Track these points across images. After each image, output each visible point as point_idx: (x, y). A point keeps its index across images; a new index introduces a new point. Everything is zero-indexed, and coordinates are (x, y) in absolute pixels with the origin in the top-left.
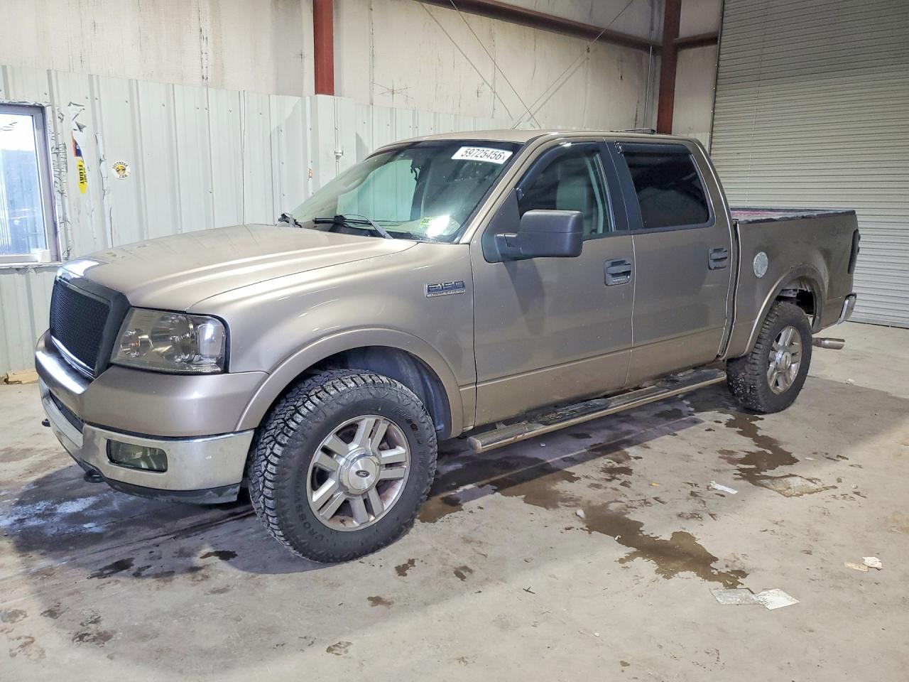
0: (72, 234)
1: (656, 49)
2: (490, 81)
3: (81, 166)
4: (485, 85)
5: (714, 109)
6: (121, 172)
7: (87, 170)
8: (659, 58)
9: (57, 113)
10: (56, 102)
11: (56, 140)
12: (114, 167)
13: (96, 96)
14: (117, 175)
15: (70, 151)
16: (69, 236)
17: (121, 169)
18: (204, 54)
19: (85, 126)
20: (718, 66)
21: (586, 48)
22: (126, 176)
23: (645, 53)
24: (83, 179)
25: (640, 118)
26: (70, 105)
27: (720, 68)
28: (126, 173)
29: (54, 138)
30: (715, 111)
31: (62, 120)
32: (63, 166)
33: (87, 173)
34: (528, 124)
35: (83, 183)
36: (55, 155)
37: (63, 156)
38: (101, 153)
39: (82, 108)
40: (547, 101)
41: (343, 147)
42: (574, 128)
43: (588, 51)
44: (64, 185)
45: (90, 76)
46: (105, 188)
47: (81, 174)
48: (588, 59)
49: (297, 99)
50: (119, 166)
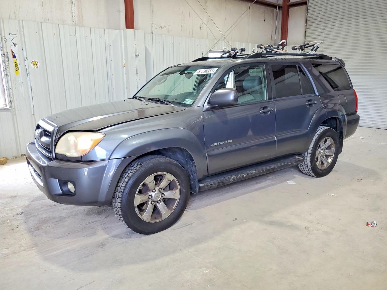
0: (13, 94)
1: (280, 7)
2: (206, 23)
3: (16, 63)
4: (204, 24)
5: (305, 34)
7: (18, 65)
8: (281, 11)
9: (3, 38)
10: (3, 33)
11: (3, 51)
12: (32, 63)
13: (22, 30)
14: (33, 67)
15: (10, 56)
16: (11, 95)
17: (35, 64)
18: (73, 11)
19: (17, 44)
21: (249, 7)
22: (38, 67)
23: (275, 10)
24: (17, 68)
25: (273, 38)
26: (9, 34)
27: (308, 16)
28: (38, 65)
29: (2, 50)
30: (306, 35)
31: (6, 41)
32: (7, 63)
33: (19, 66)
34: (223, 41)
35: (17, 70)
36: (3, 58)
37: (7, 58)
38: (25, 56)
39: (15, 35)
40: (231, 31)
41: (139, 53)
42: (244, 43)
43: (250, 9)
44: (8, 72)
45: (19, 20)
46: (28, 73)
47: (16, 66)
48: (250, 12)
49: (117, 31)
50: (34, 62)
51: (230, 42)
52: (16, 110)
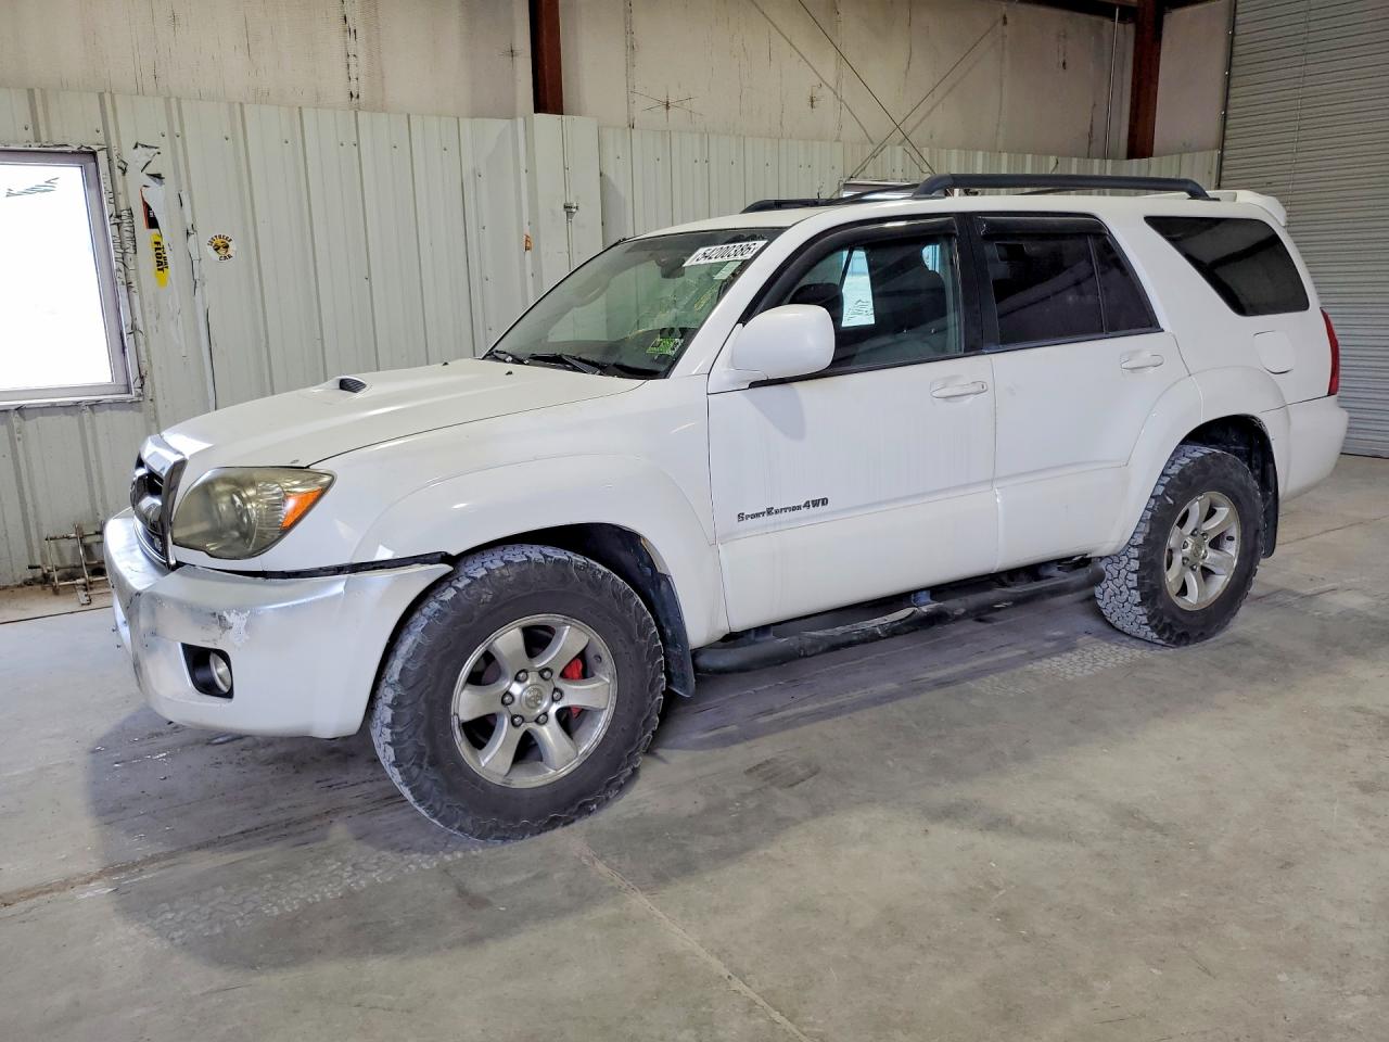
0: (147, 351)
1: (1126, 13)
2: (832, 83)
3: (158, 243)
4: (824, 86)
5: (1226, 107)
6: (222, 251)
7: (167, 249)
8: (1131, 28)
9: (115, 160)
10: (114, 143)
11: (116, 204)
12: (210, 243)
13: (177, 131)
14: (215, 256)
15: (140, 220)
16: (143, 355)
17: (221, 246)
18: (352, 58)
20: (1234, 34)
21: (1000, 17)
22: (230, 257)
23: (1107, 22)
24: (161, 264)
25: (1099, 130)
26: (136, 147)
27: (1236, 38)
28: (230, 252)
29: (112, 201)
30: (1229, 112)
31: (125, 171)
32: (128, 244)
33: (168, 254)
34: (899, 149)
35: (162, 269)
36: (116, 226)
37: (128, 229)
38: (189, 221)
39: (157, 150)
40: (932, 110)
41: (577, 197)
42: (980, 153)
43: (1005, 23)
44: (132, 274)
45: (167, 100)
46: (196, 277)
47: (158, 256)
48: (1004, 36)
49: (504, 123)
50: (219, 242)
51: (926, 152)
52: (160, 402)
